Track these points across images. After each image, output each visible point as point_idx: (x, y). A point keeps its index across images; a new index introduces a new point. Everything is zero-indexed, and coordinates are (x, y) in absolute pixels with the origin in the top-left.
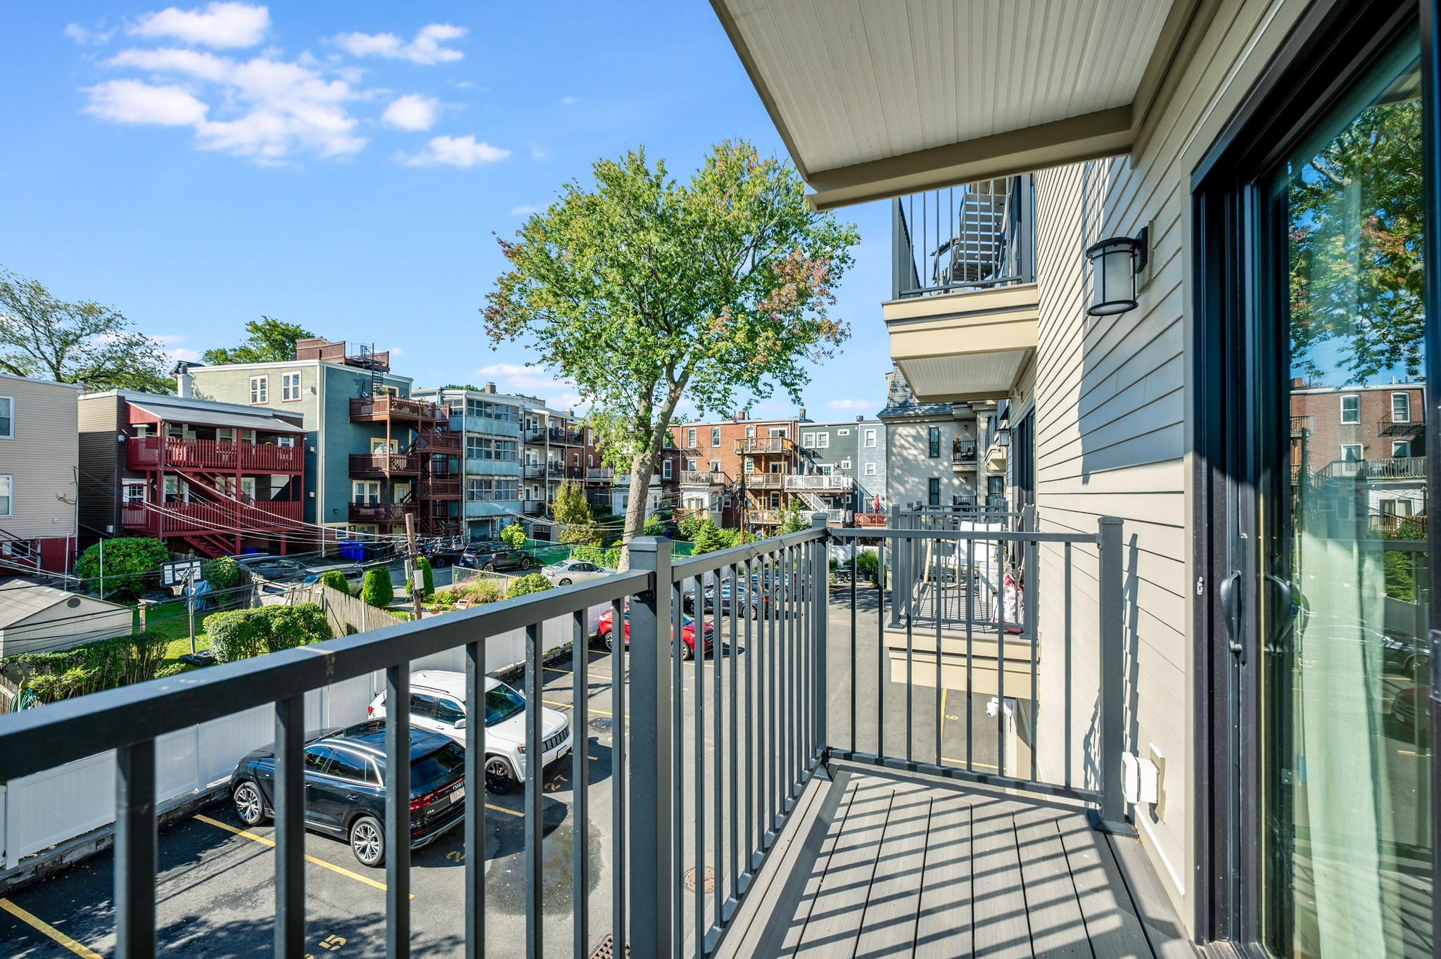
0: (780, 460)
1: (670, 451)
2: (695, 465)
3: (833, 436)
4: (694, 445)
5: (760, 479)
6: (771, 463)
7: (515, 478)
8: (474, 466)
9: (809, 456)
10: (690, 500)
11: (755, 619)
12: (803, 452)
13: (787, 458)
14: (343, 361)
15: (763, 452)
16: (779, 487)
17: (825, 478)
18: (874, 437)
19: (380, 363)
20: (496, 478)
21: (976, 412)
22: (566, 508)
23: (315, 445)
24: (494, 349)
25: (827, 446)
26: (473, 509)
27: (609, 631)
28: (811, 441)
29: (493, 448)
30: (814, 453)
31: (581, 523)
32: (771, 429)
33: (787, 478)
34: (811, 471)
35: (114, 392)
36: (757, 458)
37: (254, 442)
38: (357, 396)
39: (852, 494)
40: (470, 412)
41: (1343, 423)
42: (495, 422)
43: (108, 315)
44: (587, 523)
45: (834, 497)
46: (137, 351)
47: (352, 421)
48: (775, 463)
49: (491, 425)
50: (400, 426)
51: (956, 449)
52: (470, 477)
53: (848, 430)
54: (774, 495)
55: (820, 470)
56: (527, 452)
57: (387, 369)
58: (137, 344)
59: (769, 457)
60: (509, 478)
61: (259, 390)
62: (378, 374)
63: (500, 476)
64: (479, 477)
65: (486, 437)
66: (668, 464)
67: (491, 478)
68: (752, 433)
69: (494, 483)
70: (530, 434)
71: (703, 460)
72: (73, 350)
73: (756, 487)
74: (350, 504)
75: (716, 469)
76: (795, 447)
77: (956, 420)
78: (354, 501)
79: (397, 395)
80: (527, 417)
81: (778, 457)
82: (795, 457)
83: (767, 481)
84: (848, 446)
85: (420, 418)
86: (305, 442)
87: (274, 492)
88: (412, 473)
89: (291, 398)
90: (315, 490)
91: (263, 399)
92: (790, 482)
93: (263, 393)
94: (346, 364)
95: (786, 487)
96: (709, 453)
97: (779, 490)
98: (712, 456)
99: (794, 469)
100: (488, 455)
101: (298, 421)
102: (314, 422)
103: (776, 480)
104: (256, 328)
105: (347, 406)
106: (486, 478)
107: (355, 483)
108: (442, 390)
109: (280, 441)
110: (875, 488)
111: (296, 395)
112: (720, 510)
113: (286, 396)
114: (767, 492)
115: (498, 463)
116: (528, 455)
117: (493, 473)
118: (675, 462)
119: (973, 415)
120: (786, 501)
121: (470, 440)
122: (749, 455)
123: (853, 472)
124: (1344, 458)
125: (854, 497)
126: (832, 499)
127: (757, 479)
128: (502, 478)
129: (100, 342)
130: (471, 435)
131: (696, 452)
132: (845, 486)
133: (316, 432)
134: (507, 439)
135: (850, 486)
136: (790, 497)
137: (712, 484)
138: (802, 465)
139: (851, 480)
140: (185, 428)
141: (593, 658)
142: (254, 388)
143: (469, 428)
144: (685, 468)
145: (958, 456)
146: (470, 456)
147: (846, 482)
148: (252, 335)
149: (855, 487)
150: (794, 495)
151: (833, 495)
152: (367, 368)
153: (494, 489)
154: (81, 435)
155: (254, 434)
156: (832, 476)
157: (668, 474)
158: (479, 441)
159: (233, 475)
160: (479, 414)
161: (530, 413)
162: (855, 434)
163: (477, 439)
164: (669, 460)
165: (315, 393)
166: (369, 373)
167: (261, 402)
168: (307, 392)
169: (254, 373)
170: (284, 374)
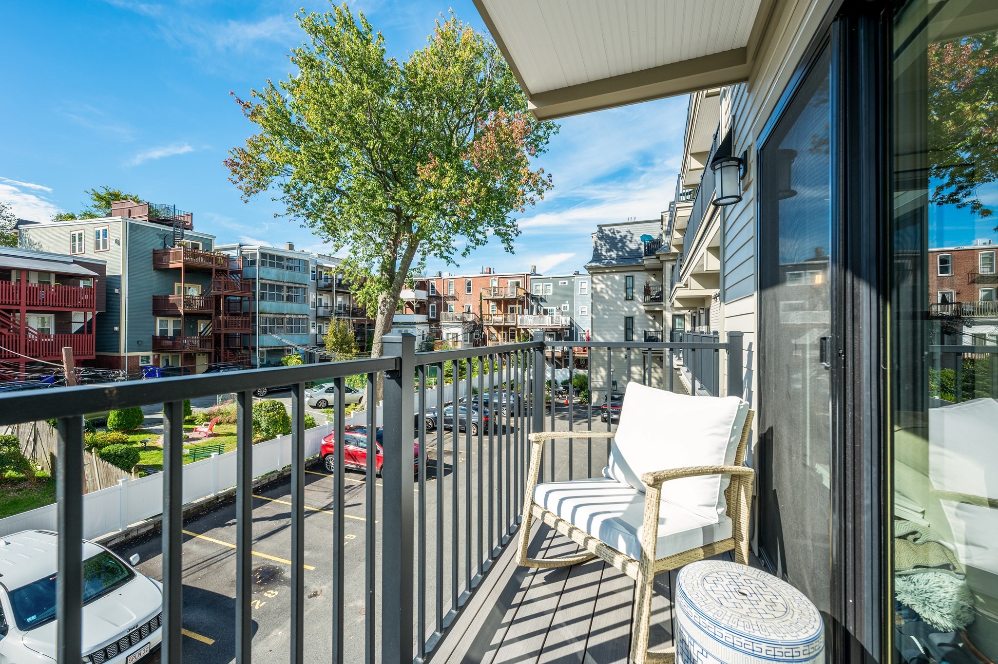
0: (515, 304)
1: (434, 297)
2: (453, 307)
3: (555, 285)
4: (452, 293)
5: (500, 318)
6: (510, 306)
7: (305, 317)
8: (267, 307)
9: (537, 300)
10: (448, 334)
11: (477, 435)
12: (534, 298)
13: (521, 302)
14: (147, 218)
15: (502, 297)
16: (514, 324)
17: (548, 317)
18: (586, 287)
19: (185, 222)
20: (288, 316)
21: (662, 262)
22: (334, 340)
23: (119, 288)
24: (246, 202)
25: (551, 293)
26: (266, 341)
27: (331, 453)
28: (538, 289)
29: (284, 293)
30: (541, 298)
31: (347, 353)
32: (510, 281)
33: (519, 317)
34: (538, 312)
36: (498, 302)
37: (52, 283)
38: (161, 248)
39: (570, 329)
40: (263, 264)
41: (939, 275)
42: (287, 272)
44: (351, 352)
45: (557, 332)
47: (156, 269)
48: (512, 306)
49: (283, 274)
50: (194, 273)
51: (647, 291)
52: (263, 315)
53: (566, 282)
54: (512, 331)
55: (546, 312)
56: (319, 297)
57: (190, 228)
59: (507, 302)
60: (299, 316)
61: (77, 242)
62: (180, 231)
63: (291, 314)
64: (272, 316)
65: (278, 283)
66: (433, 307)
67: (282, 316)
68: (495, 284)
69: (285, 321)
70: (322, 283)
71: (459, 303)
73: (497, 324)
74: (154, 337)
75: (469, 311)
76: (527, 294)
77: (647, 270)
78: (158, 334)
79: (201, 248)
80: (319, 270)
81: (513, 301)
82: (527, 302)
83: (506, 319)
84: (567, 293)
85: (214, 266)
87: (75, 328)
88: (209, 311)
89: (101, 249)
90: (119, 325)
91: (80, 250)
92: (522, 321)
93: (80, 244)
94: (150, 221)
95: (519, 324)
96: (463, 298)
97: (515, 327)
98: (466, 301)
99: (526, 311)
100: (280, 298)
102: (117, 270)
103: (512, 319)
104: (100, 198)
105: (151, 256)
106: (278, 316)
107: (158, 319)
108: (241, 246)
109: (82, 284)
110: (584, 325)
111: (105, 246)
112: (471, 341)
113: (98, 247)
114: (506, 328)
115: (289, 304)
116: (321, 300)
117: (285, 312)
118: (439, 305)
119: (659, 266)
120: (519, 335)
121: (263, 286)
122: (493, 300)
123: (571, 313)
124: (939, 302)
125: (571, 332)
126: (554, 333)
127: (499, 318)
128: (293, 316)
130: (264, 281)
131: (454, 298)
132: (564, 323)
133: (119, 276)
134: (297, 285)
135: (568, 324)
136: (522, 331)
137: (465, 322)
138: (532, 307)
139: (569, 319)
141: (310, 480)
142: (74, 240)
143: (262, 276)
144: (446, 309)
145: (648, 298)
146: (263, 297)
147: (565, 321)
148: (97, 203)
149: (572, 325)
150: (525, 329)
151: (553, 330)
152: (171, 225)
153: (285, 325)
155: (53, 277)
156: (555, 316)
157: (433, 314)
158: (272, 287)
159: (18, 311)
160: (272, 265)
161: (322, 267)
162: (572, 284)
163: (270, 285)
164: (434, 304)
165: (119, 244)
166: (171, 229)
167: (77, 252)
168: (113, 243)
169: (73, 228)
170: (96, 229)
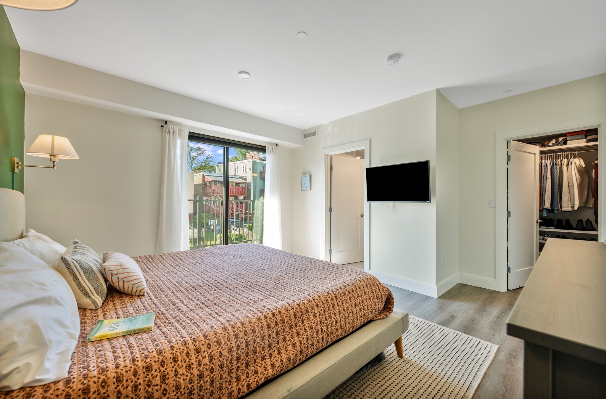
14: (258, 159)
23: (250, 187)
35: (202, 173)
37: (234, 186)
38: (262, 170)
43: (203, 150)
46: (209, 160)
58: (209, 158)
61: (237, 170)
72: (195, 161)
86: (248, 185)
89: (245, 172)
91: (238, 172)
93: (238, 171)
101: (245, 179)
102: (250, 180)
105: (259, 173)
109: (241, 185)
111: (246, 171)
113: (243, 171)
129: (200, 158)
133: (250, 182)
140: (218, 182)
142: (236, 169)
154: (195, 185)
155: (234, 183)
165: (250, 170)
167: (237, 173)
168: (248, 169)
169: (236, 164)
170: (243, 165)
